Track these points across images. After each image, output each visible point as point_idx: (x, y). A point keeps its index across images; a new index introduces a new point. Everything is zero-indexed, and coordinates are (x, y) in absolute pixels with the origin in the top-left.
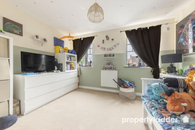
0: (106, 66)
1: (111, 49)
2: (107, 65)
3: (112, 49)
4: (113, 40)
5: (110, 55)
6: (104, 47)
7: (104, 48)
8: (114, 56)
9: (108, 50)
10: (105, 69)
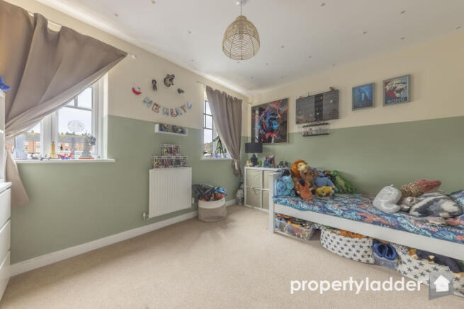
0: (165, 157)
1: (175, 113)
2: (169, 155)
3: (178, 114)
4: (180, 91)
5: (174, 129)
6: (154, 102)
7: (157, 105)
8: (182, 132)
9: (168, 114)
10: (165, 164)
